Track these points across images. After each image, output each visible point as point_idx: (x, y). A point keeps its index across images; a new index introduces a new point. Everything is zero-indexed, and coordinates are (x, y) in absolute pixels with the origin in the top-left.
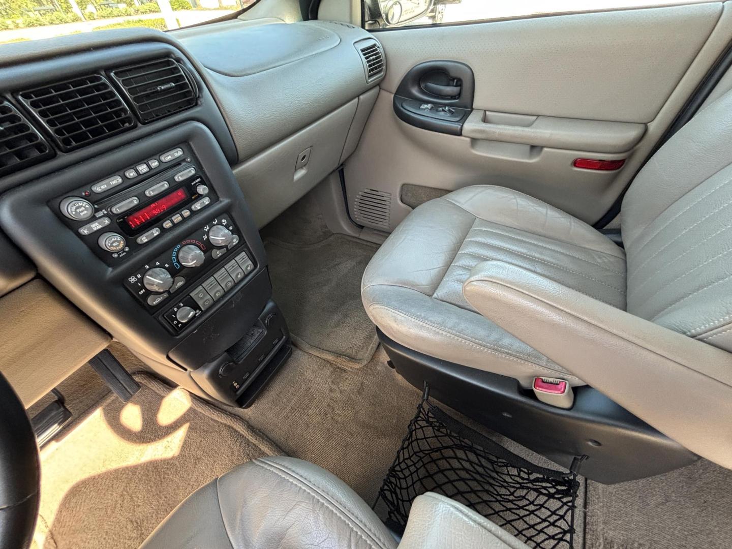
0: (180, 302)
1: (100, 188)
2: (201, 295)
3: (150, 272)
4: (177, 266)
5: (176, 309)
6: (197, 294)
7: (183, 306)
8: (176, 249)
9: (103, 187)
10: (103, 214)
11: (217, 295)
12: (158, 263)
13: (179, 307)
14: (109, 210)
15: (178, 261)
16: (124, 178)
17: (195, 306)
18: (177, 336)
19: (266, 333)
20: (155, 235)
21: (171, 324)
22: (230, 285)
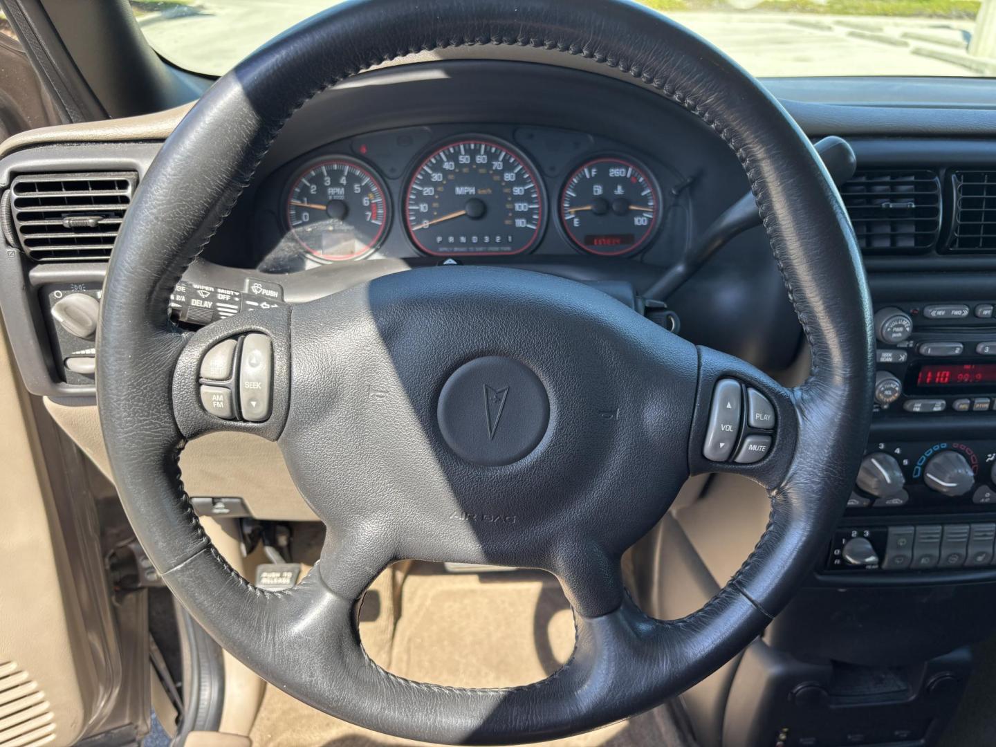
0: (868, 527)
1: (937, 312)
2: (902, 542)
3: (881, 456)
4: (916, 474)
5: (854, 534)
6: (899, 534)
7: (867, 538)
8: (936, 448)
9: (940, 313)
10: (906, 346)
11: (923, 561)
12: (898, 451)
13: (861, 535)
14: (918, 345)
15: (924, 467)
16: (973, 313)
17: (880, 551)
18: (821, 574)
19: (913, 698)
20: (935, 409)
21: (830, 549)
22: (954, 561)
